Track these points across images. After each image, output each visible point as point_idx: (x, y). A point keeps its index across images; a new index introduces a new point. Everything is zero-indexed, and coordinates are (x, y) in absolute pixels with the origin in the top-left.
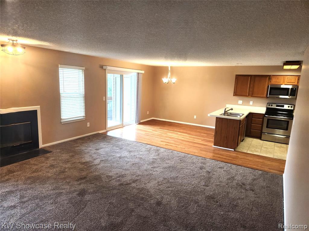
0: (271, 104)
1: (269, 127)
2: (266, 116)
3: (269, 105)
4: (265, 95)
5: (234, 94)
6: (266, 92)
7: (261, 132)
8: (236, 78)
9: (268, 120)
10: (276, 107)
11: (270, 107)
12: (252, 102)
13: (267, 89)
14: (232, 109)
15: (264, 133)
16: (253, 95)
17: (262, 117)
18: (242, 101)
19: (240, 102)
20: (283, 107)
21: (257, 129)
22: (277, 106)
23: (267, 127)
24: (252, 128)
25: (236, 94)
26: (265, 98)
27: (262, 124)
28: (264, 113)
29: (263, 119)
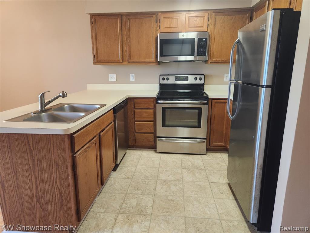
0: (166, 77)
1: (167, 123)
2: (159, 101)
3: (164, 79)
4: (153, 59)
5: (94, 60)
6: (153, 51)
7: (155, 137)
8: (92, 22)
9: (164, 109)
10: (176, 81)
11: (165, 82)
12: (134, 75)
13: (155, 45)
14: (64, 96)
15: (159, 138)
16: (130, 59)
17: (152, 105)
18: (115, 76)
19: (112, 77)
20: (187, 80)
21: (147, 131)
22: (177, 79)
23: (164, 125)
24: (136, 131)
25: (98, 60)
26: (155, 64)
27: (155, 120)
28: (156, 97)
29: (155, 108)
